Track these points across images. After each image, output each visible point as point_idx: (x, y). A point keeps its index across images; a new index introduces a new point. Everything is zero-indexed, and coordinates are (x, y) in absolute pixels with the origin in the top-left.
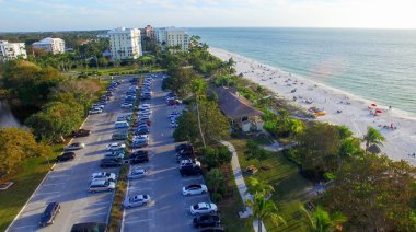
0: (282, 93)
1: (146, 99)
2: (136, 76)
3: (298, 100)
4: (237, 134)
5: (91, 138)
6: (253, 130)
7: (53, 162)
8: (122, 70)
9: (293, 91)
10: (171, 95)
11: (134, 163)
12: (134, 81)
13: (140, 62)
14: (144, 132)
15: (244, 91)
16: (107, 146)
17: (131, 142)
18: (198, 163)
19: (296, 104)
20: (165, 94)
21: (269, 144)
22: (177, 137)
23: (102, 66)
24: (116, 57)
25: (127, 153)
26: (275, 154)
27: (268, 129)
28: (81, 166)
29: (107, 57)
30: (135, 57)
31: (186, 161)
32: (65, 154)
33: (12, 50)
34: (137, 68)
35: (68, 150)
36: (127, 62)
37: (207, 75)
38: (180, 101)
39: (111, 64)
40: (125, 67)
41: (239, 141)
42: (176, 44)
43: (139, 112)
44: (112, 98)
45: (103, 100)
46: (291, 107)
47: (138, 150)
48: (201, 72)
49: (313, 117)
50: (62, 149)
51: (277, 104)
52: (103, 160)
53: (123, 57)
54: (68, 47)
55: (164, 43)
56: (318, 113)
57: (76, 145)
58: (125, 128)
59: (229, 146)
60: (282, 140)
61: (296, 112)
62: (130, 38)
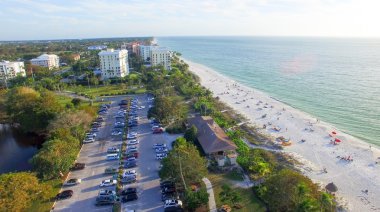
0: (253, 120)
1: (133, 126)
2: (125, 98)
4: (213, 169)
5: (86, 172)
6: (228, 164)
7: (53, 200)
8: (113, 90)
9: (264, 117)
10: (156, 122)
11: (125, 201)
12: (123, 104)
13: (126, 80)
14: (132, 165)
15: (220, 117)
16: (99, 182)
17: (121, 177)
18: (180, 203)
19: (265, 132)
20: (150, 121)
21: (242, 179)
22: (162, 174)
23: (92, 84)
24: (105, 76)
25: (117, 190)
26: (245, 191)
27: (240, 164)
28: (78, 203)
29: (99, 75)
30: (123, 75)
31: (170, 201)
32: (64, 192)
33: (13, 70)
34: (124, 88)
35: (66, 186)
36: (115, 81)
37: (187, 97)
38: (164, 129)
39: (101, 83)
40: (114, 86)
41: (214, 176)
42: (159, 62)
43: (128, 142)
44: (103, 124)
45: (94, 126)
46: (261, 136)
47: (128, 186)
48: (182, 93)
49: (280, 148)
50: (61, 185)
51: (249, 132)
52: (98, 199)
53: (112, 76)
54: (61, 61)
55: (148, 59)
56: (285, 143)
57: (73, 181)
58: (116, 159)
59: (207, 181)
60: (252, 176)
61: (266, 143)
62: (118, 59)
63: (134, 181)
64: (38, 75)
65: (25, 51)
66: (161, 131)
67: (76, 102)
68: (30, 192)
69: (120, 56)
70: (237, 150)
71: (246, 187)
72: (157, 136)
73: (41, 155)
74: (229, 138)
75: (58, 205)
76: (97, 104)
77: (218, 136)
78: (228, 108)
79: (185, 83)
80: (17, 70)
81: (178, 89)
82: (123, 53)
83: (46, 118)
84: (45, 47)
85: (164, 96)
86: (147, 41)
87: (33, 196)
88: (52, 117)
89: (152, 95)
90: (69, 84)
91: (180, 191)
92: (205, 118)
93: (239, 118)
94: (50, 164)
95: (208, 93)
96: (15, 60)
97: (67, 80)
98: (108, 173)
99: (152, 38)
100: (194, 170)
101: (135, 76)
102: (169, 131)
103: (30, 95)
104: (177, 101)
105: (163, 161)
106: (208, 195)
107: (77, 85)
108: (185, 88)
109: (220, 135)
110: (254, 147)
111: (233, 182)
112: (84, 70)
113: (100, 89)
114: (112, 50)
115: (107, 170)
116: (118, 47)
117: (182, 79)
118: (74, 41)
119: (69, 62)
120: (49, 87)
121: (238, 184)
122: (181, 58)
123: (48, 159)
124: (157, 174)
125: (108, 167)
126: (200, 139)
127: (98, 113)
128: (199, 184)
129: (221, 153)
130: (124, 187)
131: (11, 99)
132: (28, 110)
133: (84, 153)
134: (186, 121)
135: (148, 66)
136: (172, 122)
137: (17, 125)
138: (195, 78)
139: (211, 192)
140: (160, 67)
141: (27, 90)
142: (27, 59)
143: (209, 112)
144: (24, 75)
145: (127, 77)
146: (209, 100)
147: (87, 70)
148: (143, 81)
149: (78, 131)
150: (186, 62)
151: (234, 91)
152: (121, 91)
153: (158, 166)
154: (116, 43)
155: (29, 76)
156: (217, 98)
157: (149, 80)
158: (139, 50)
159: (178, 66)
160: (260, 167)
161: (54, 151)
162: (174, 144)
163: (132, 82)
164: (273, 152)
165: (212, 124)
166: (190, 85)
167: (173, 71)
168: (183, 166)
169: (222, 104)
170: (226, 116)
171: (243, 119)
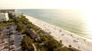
0: (43, 28)
1: (12, 33)
2: (8, 26)
4: (35, 41)
6: (38, 40)
8: (4, 24)
9: (45, 27)
10: (18, 32)
12: (8, 28)
13: (8, 22)
14: (13, 44)
17: (10, 48)
22: (21, 45)
26: (43, 45)
27: (41, 39)
36: (5, 22)
37: (26, 24)
38: (21, 33)
41: (35, 43)
42: (17, 16)
43: (11, 38)
44: (2, 34)
48: (24, 24)
49: (49, 34)
51: (42, 31)
53: (4, 21)
55: (14, 15)
59: (33, 45)
60: (44, 42)
61: (46, 33)
62: (5, 16)
63: (14, 48)
66: (20, 34)
69: (6, 15)
70: (40, 36)
71: (43, 44)
74: (38, 33)
78: (37, 26)
81: (23, 23)
85: (20, 25)
86: (13, 10)
89: (16, 25)
91: (27, 48)
92: (31, 29)
93: (39, 28)
95: (31, 23)
98: (5, 48)
99: (15, 10)
100: (30, 43)
101: (11, 20)
102: (22, 34)
104: (23, 26)
105: (21, 42)
108: (25, 22)
109: (35, 33)
110: (44, 35)
111: (40, 44)
114: (3, 13)
115: (5, 47)
116: (5, 12)
117: (24, 20)
121: (41, 44)
122: (23, 15)
124: (20, 45)
125: (5, 46)
126: (30, 35)
129: (36, 37)
134: (26, 31)
135: (14, 17)
138: (28, 19)
139: (35, 47)
140: (18, 17)
143: (32, 28)
145: (8, 20)
146: (32, 25)
148: (13, 21)
150: (25, 15)
151: (37, 22)
152: (7, 24)
156: (34, 24)
157: (15, 21)
158: (11, 13)
159: (23, 17)
160: (45, 39)
163: (10, 22)
164: (48, 35)
165: (33, 31)
166: (27, 22)
167: (22, 18)
168: (27, 42)
169: (35, 25)
170: (36, 28)
171: (40, 28)
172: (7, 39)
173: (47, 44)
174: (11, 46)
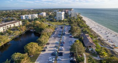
0: (103, 37)
1: (64, 34)
2: (62, 26)
3: (108, 41)
4: (87, 51)
5: (50, 46)
6: (92, 50)
7: (41, 51)
8: (59, 23)
9: (107, 37)
10: (71, 34)
11: (59, 55)
12: (62, 28)
13: (63, 21)
14: (62, 46)
15: (91, 35)
16: (53, 49)
17: (59, 49)
18: (75, 59)
19: (107, 42)
20: (69, 33)
21: (96, 56)
22: (71, 50)
23: (54, 21)
24: (58, 19)
25: (57, 52)
26: (97, 61)
27: (97, 51)
28: (47, 53)
29: (56, 19)
30: (62, 19)
31: (72, 58)
32: (44, 50)
33: (35, 16)
34: (62, 23)
35: (44, 48)
37: (81, 27)
38: (73, 36)
39: (56, 21)
40: (60, 22)
41: (87, 53)
42: (73, 16)
43: (62, 39)
44: (56, 33)
45: (53, 33)
46: (105, 43)
47: (60, 51)
49: (113, 49)
50: (43, 48)
51: (101, 41)
52: (52, 53)
53: (59, 19)
54: (46, 14)
55: (70, 15)
56: (115, 47)
57: (46, 47)
58: (58, 43)
59: (84, 54)
60: (100, 56)
61: (107, 46)
62: (62, 15)
63: (62, 50)
64: (41, 18)
65: (38, 11)
67: (49, 26)
68: (36, 48)
70: (96, 47)
71: (98, 59)
72: (71, 38)
73: (39, 39)
74: (94, 42)
75: (42, 53)
76: (55, 27)
77: (90, 41)
78: (95, 32)
79: (81, 23)
80: (36, 16)
82: (63, 13)
83: (41, 30)
84: (43, 10)
85: (74, 27)
86: (70, 9)
87: (37, 49)
88: (43, 29)
89: (71, 26)
90: (48, 21)
91: (75, 56)
92: (86, 35)
93: (98, 36)
94: (41, 42)
95: (88, 27)
96: (36, 14)
97: (47, 20)
98: (56, 47)
99: (72, 9)
100: (80, 50)
101: (66, 20)
102: (74, 37)
103: (38, 23)
104: (78, 28)
105: (72, 46)
106: (84, 59)
107: (50, 21)
108: (81, 25)
109: (91, 41)
110: (102, 46)
111: (93, 56)
112: (52, 17)
113: (56, 23)
114: (60, 12)
115: (55, 46)
116: (62, 11)
117: (80, 22)
118: (50, 9)
119: (48, 14)
120: (43, 21)
121: (95, 58)
122: (80, 15)
123: (41, 40)
124: (69, 50)
125: (56, 45)
126: (84, 41)
127: (55, 29)
128: (81, 55)
129: (90, 46)
130: (59, 52)
131: (34, 24)
132: (38, 27)
133: (50, 40)
134: (80, 35)
135: (70, 17)
136: (75, 35)
137: (35, 30)
138: (84, 22)
139: (85, 58)
140: (74, 18)
141: (38, 22)
142: (38, 13)
143: (88, 33)
144: (37, 18)
145: (64, 20)
146: (88, 29)
147: (53, 17)
148: (68, 21)
149: (49, 34)
150: (82, 16)
151: (97, 27)
152: (61, 24)
153: (70, 47)
154: (61, 10)
155: (38, 18)
156: (91, 29)
157: (70, 21)
158: (68, 12)
160: (103, 54)
161: (43, 39)
162: (75, 41)
163: (65, 21)
164: (109, 50)
165: (88, 37)
166: (83, 24)
167: (78, 19)
168: (77, 49)
169: (93, 31)
170: (93, 35)
171: (100, 36)
172: (59, 39)
173: (105, 62)
174: (60, 47)
